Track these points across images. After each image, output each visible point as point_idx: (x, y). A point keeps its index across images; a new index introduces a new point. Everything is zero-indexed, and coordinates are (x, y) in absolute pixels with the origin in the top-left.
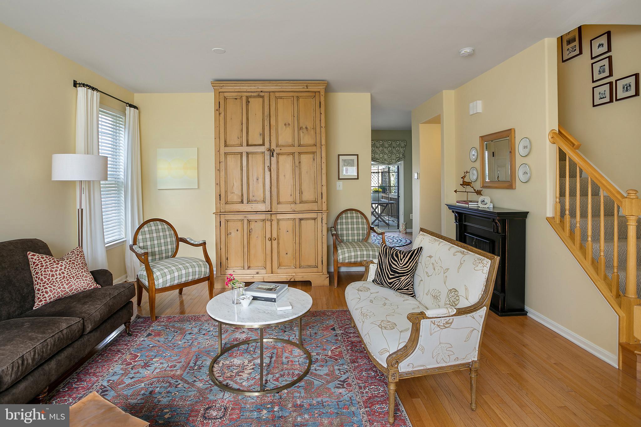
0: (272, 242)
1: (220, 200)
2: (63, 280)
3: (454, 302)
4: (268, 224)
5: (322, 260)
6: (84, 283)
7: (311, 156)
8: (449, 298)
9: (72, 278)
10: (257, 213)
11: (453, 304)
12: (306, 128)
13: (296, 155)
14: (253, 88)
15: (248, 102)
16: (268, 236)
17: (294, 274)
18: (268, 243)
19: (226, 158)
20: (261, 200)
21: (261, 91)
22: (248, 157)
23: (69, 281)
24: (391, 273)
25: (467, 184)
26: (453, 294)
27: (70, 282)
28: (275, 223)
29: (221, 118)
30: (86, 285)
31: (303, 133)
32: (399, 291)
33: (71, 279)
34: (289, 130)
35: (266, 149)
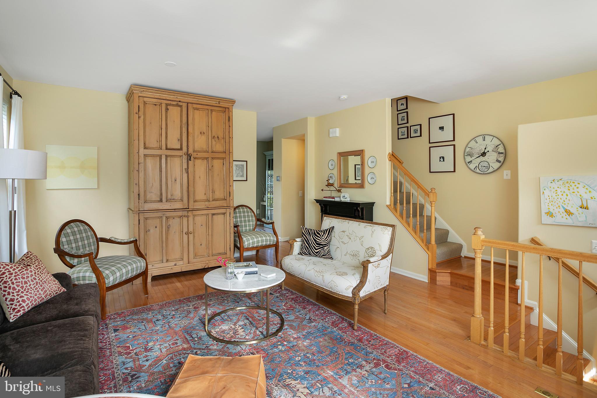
0: (188, 236)
1: (139, 199)
2: (37, 287)
3: (372, 254)
4: (185, 220)
5: (230, 247)
6: (55, 287)
7: (222, 161)
8: (367, 253)
9: (45, 283)
10: (176, 210)
11: (371, 255)
12: (218, 137)
13: (210, 160)
14: (172, 97)
15: (167, 109)
16: (185, 230)
17: (208, 262)
18: (185, 237)
19: (145, 159)
20: (178, 198)
21: (180, 101)
22: (166, 159)
23: (42, 287)
24: (317, 245)
25: (331, 185)
26: (370, 250)
27: (44, 288)
28: (191, 219)
29: (140, 121)
30: (58, 290)
31: (215, 141)
32: (324, 257)
33: (44, 285)
34: (203, 138)
35: (183, 153)
